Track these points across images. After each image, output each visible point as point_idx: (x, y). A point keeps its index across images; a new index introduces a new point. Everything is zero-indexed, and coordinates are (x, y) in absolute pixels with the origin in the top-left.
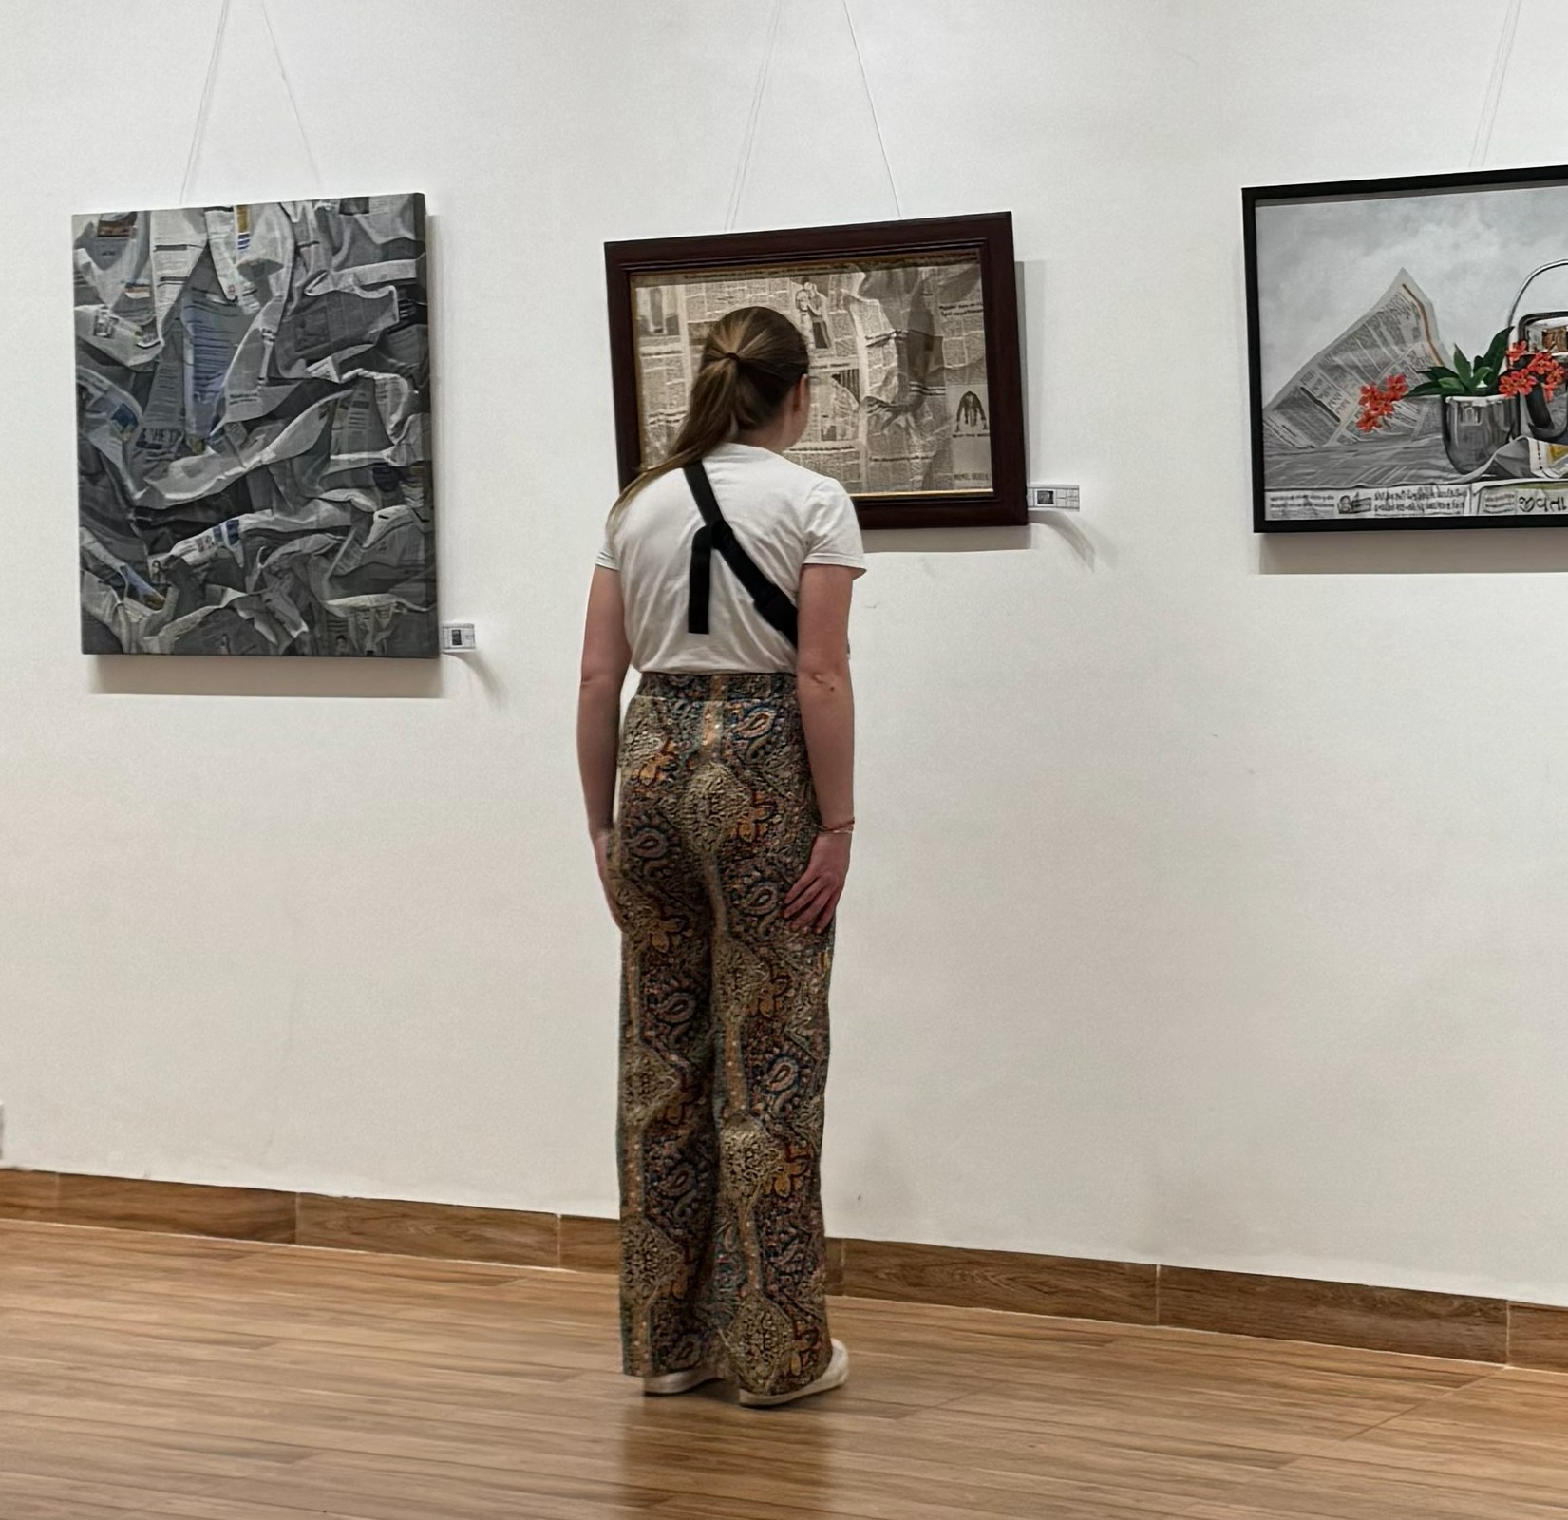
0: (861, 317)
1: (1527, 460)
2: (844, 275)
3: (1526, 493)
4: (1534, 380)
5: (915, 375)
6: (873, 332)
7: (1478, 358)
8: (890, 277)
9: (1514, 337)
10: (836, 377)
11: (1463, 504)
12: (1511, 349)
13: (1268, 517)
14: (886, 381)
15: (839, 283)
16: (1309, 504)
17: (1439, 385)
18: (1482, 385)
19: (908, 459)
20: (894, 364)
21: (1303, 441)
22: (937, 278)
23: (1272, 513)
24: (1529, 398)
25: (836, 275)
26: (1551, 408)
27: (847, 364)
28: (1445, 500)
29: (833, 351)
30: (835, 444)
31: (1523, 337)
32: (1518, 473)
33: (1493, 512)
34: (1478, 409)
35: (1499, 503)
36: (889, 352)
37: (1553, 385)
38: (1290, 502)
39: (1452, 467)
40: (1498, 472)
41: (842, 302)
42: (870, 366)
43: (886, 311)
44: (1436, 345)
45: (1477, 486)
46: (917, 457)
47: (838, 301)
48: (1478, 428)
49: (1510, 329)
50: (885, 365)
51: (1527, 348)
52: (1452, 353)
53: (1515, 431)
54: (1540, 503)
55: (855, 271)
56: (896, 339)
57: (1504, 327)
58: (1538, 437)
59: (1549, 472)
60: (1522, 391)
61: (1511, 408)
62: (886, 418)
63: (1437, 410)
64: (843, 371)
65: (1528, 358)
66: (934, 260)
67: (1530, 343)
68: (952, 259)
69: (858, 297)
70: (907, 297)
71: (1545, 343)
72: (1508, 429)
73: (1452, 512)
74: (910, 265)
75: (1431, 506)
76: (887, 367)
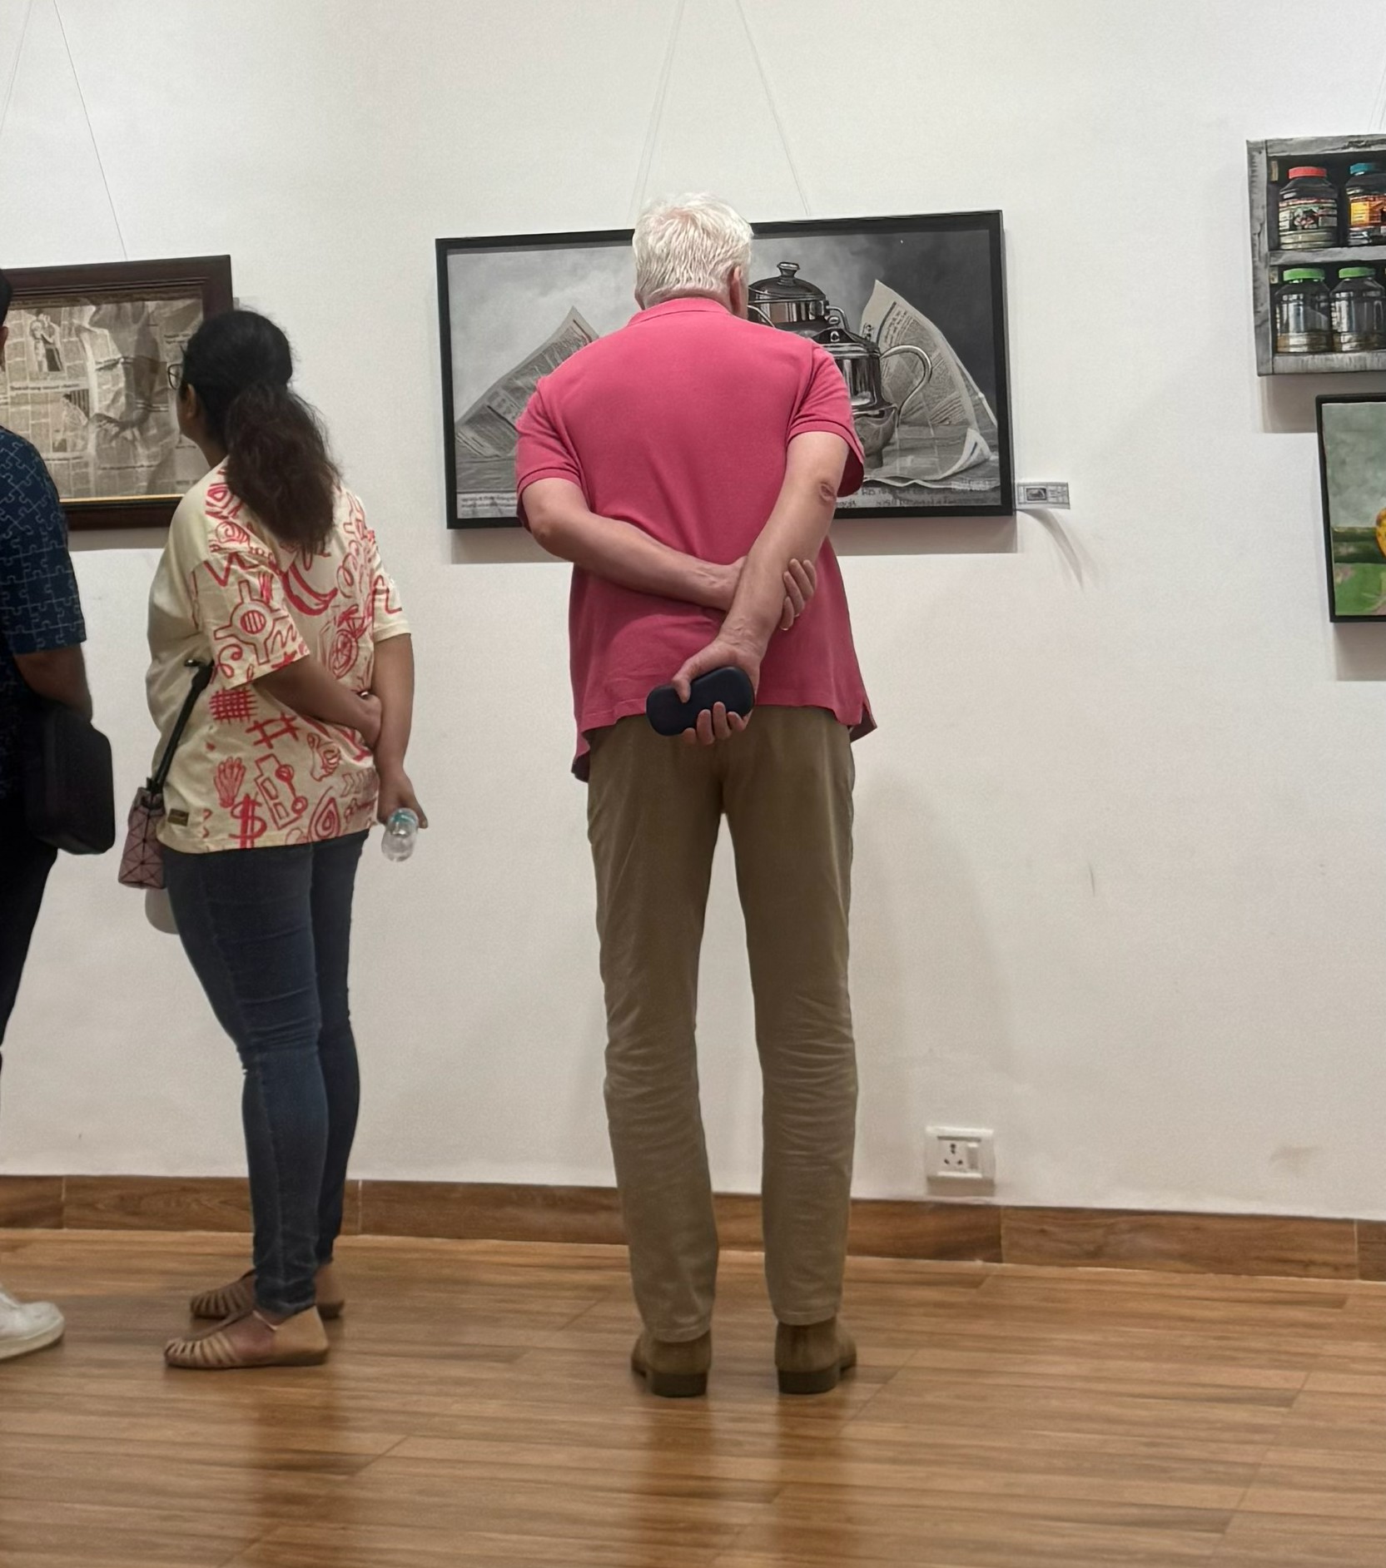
0: (92, 346)
2: (76, 309)
5: (141, 395)
6: (102, 356)
8: (119, 309)
10: (68, 397)
13: (460, 516)
14: (114, 401)
15: (71, 315)
16: (494, 504)
19: (134, 467)
20: (122, 385)
21: (490, 450)
22: (162, 311)
23: (463, 512)
25: (68, 308)
27: (77, 385)
29: (65, 374)
30: (67, 455)
36: (118, 375)
38: (479, 502)
41: (73, 331)
42: (100, 385)
43: (116, 340)
46: (142, 466)
47: (70, 330)
50: (113, 385)
55: (86, 304)
56: (123, 363)
62: (113, 433)
64: (74, 392)
66: (159, 295)
68: (176, 295)
69: (87, 326)
70: (135, 327)
74: (138, 300)
76: (116, 388)
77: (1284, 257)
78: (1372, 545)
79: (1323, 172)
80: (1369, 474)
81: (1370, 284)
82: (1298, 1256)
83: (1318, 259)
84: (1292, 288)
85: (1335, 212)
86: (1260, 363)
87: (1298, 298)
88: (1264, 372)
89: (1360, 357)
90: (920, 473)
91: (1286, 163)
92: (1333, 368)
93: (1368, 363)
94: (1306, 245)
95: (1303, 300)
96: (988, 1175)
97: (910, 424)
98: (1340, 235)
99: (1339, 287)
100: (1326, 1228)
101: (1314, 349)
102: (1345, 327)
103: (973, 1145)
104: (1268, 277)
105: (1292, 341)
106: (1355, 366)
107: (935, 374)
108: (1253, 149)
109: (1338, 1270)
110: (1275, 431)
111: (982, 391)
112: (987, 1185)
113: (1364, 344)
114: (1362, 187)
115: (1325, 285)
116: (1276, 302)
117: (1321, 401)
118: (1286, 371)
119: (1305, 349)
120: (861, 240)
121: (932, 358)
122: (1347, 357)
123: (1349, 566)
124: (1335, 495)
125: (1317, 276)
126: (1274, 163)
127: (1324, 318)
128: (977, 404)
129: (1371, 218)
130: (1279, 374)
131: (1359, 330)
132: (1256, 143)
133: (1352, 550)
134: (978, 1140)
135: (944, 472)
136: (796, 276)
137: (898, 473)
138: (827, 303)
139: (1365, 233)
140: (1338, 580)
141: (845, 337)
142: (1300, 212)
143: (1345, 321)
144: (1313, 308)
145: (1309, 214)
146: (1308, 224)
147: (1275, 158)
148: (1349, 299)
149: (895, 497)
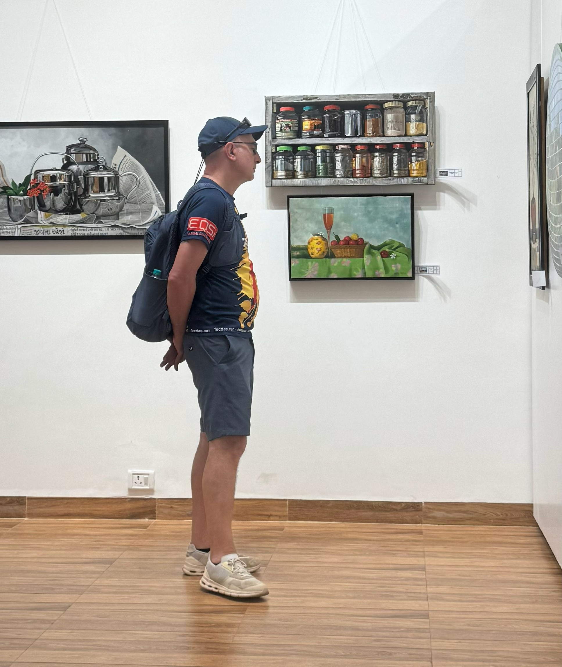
1: (37, 218)
3: (37, 229)
4: (39, 192)
7: (20, 184)
9: (32, 177)
11: (15, 232)
12: (32, 181)
17: (6, 192)
18: (21, 192)
24: (37, 197)
26: (45, 201)
28: (8, 231)
31: (36, 177)
32: (34, 222)
33: (25, 235)
34: (20, 201)
35: (28, 232)
37: (46, 193)
39: (11, 219)
40: (27, 222)
44: (5, 179)
45: (20, 226)
48: (21, 207)
49: (31, 174)
51: (37, 181)
52: (11, 181)
53: (33, 208)
54: (41, 232)
57: (29, 174)
58: (41, 210)
59: (44, 222)
60: (35, 195)
61: (32, 201)
63: (5, 201)
65: (37, 184)
67: (38, 179)
71: (43, 180)
72: (30, 207)
73: (11, 235)
75: (3, 233)
77: (277, 142)
78: (305, 252)
79: (292, 109)
80: (306, 225)
81: (309, 153)
82: (266, 513)
83: (290, 143)
84: (280, 154)
85: (297, 125)
86: (267, 182)
87: (282, 157)
88: (268, 185)
89: (304, 181)
90: (134, 222)
91: (279, 105)
92: (294, 185)
93: (307, 182)
94: (286, 137)
95: (284, 158)
96: (152, 487)
97: (130, 203)
98: (299, 134)
99: (298, 154)
100: (277, 502)
101: (287, 177)
102: (299, 169)
103: (147, 476)
104: (271, 149)
105: (279, 174)
106: (302, 184)
107: (141, 183)
108: (267, 99)
109: (281, 518)
110: (271, 209)
111: (160, 191)
112: (151, 491)
113: (306, 176)
114: (307, 115)
115: (292, 153)
116: (274, 159)
117: (289, 197)
118: (277, 185)
119: (284, 177)
120: (113, 130)
121: (140, 177)
122: (299, 181)
123: (297, 259)
124: (293, 232)
125: (290, 149)
126: (275, 105)
127: (291, 165)
128: (157, 196)
129: (311, 128)
130: (274, 187)
131: (304, 170)
132: (268, 97)
133: (298, 253)
134: (148, 474)
135: (143, 222)
136: (86, 143)
137: (125, 222)
138: (98, 155)
139: (308, 134)
140: (292, 265)
141: (105, 168)
142: (284, 124)
143: (299, 167)
144: (287, 161)
145: (287, 125)
146: (287, 129)
147: (275, 103)
148: (301, 158)
149: (124, 232)
